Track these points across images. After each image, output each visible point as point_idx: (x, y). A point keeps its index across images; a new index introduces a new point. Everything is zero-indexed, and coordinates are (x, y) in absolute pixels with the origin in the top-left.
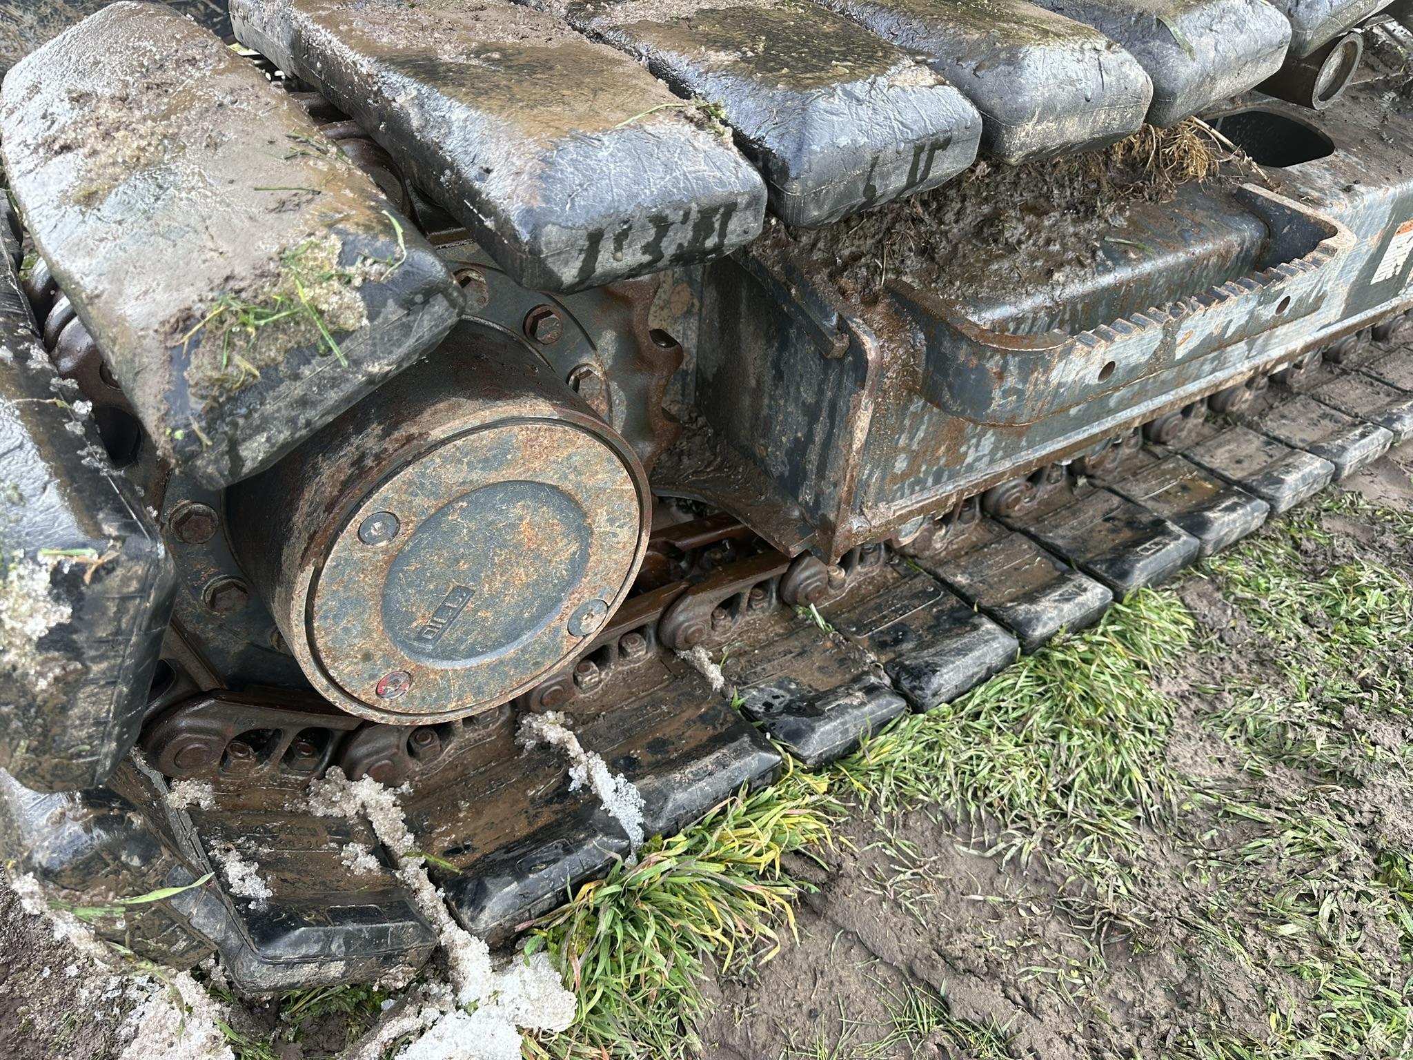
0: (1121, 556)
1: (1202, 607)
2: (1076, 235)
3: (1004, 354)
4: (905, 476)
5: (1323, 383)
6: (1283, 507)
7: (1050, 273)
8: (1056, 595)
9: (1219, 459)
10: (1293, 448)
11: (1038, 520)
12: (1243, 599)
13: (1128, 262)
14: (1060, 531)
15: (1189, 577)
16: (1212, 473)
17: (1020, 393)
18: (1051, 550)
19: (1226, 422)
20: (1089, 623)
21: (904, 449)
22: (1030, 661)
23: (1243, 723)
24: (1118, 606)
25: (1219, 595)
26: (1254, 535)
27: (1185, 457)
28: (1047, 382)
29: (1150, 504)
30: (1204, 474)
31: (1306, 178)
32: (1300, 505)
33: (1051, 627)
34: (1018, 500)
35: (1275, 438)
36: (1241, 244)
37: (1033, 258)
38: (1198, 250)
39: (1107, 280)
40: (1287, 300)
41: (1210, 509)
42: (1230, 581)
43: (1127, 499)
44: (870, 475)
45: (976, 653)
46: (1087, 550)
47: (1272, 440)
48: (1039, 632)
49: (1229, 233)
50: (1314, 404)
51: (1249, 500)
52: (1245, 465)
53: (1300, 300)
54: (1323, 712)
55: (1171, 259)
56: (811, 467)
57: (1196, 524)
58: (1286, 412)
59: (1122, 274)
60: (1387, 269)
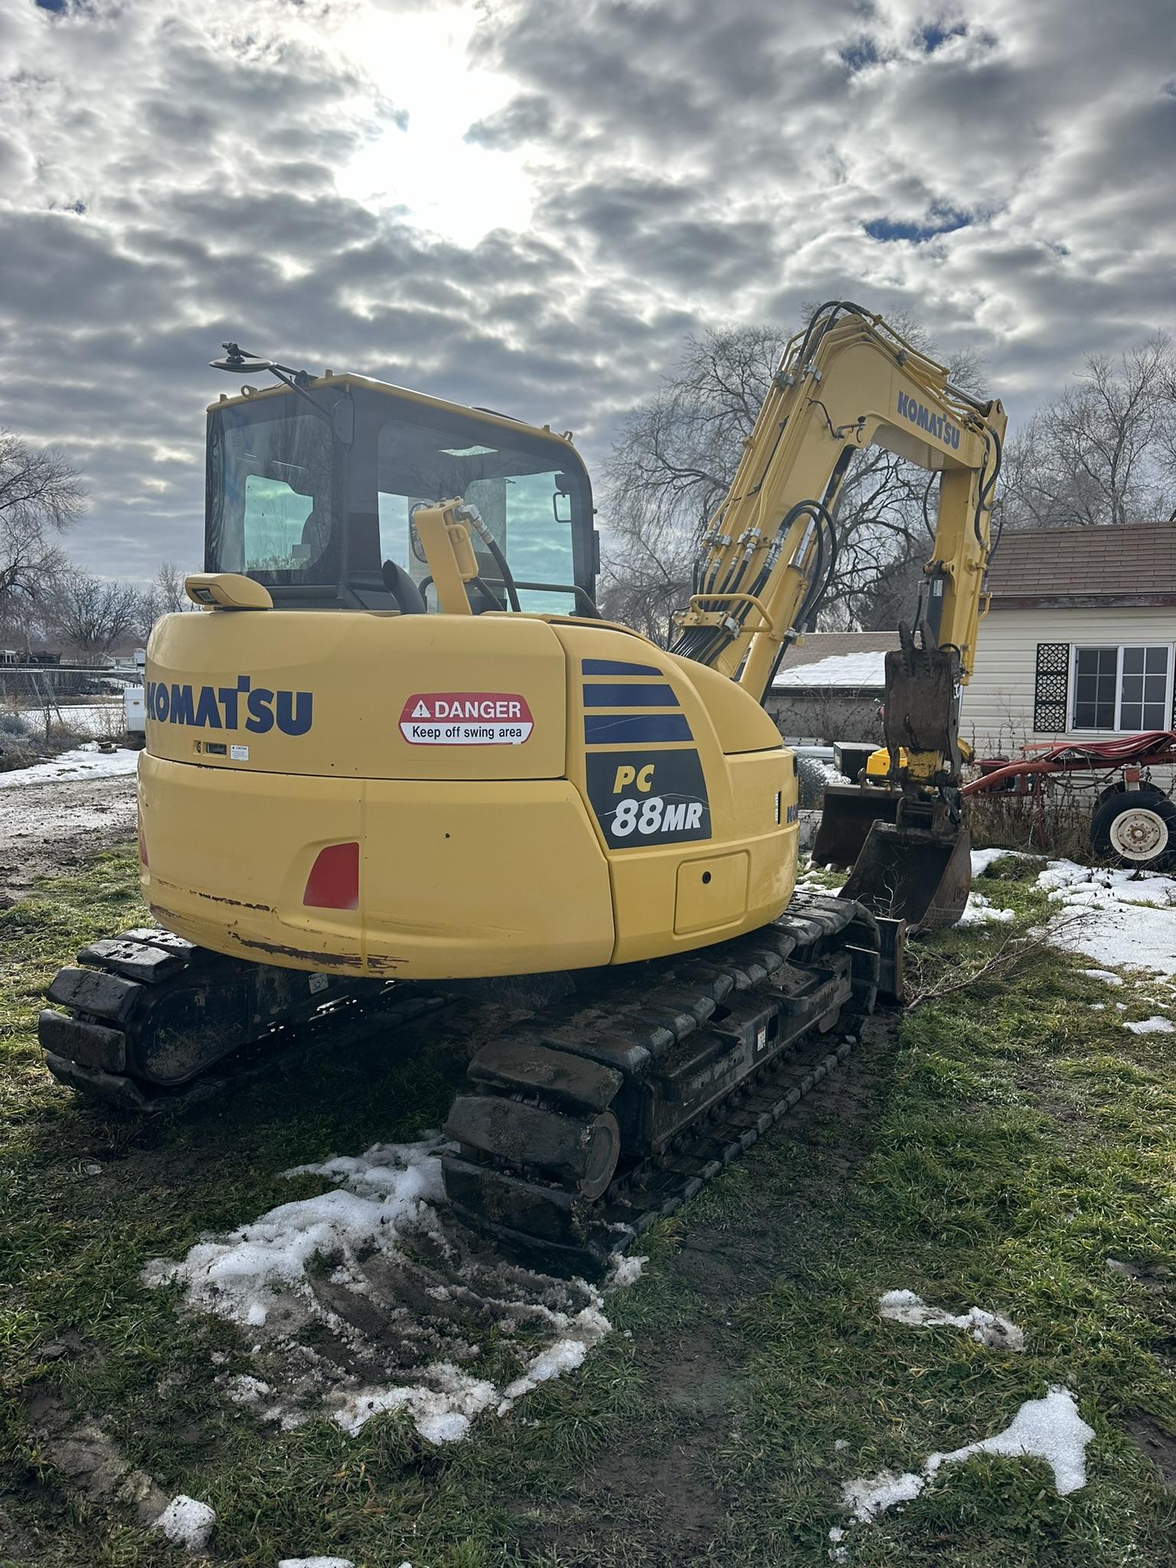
0: (719, 1154)
1: (748, 1164)
8: (706, 1167)
10: (757, 1112)
12: (759, 1161)
15: (741, 1157)
19: (731, 1107)
20: (719, 1172)
21: (662, 1118)
22: (708, 1184)
24: (725, 1167)
26: (755, 1142)
27: (725, 1122)
29: (720, 1138)
30: (732, 1126)
32: (766, 1130)
33: (709, 1175)
35: (751, 1111)
40: (736, 1060)
41: (739, 1135)
42: (753, 1156)
43: (711, 1138)
44: (656, 1126)
45: (693, 1185)
46: (708, 1154)
49: (715, 1044)
51: (749, 1131)
52: (744, 1121)
57: (736, 1141)
60: (760, 1046)
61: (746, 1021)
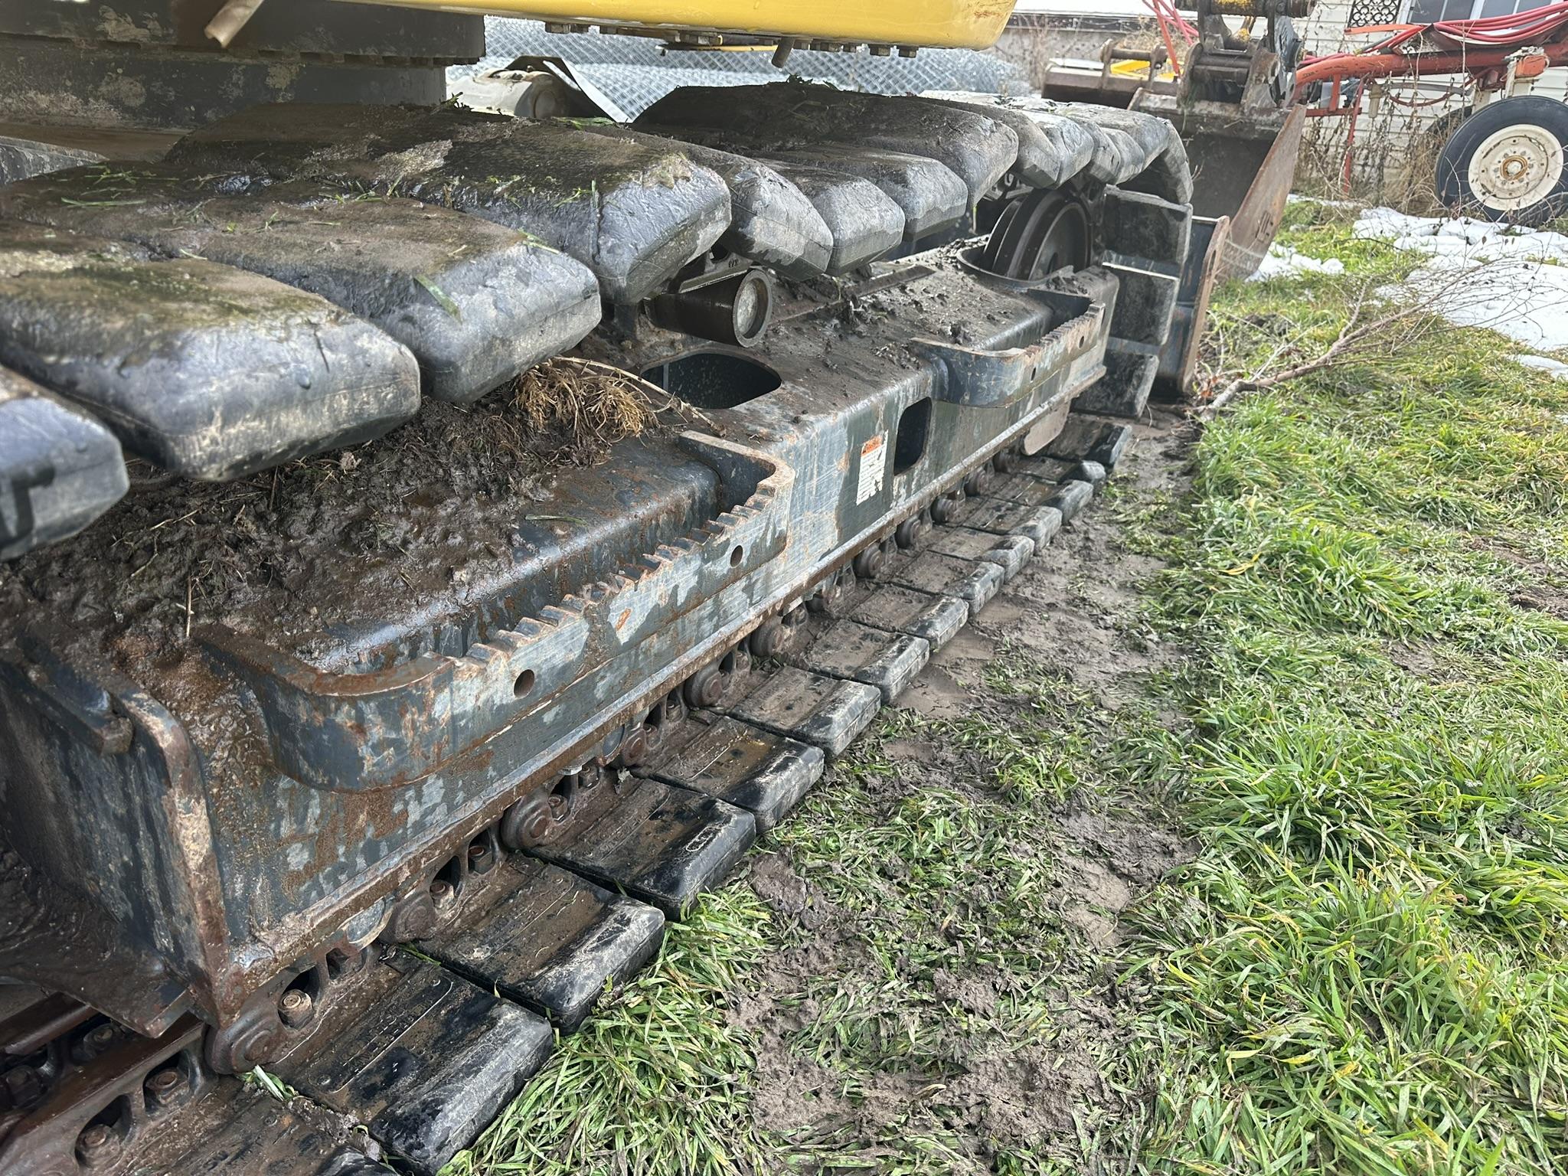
0: (669, 861)
1: (775, 891)
2: (485, 520)
3: (353, 702)
4: (310, 870)
5: (862, 602)
6: (839, 748)
7: (449, 573)
8: (592, 942)
9: (769, 710)
10: (839, 678)
11: (577, 839)
12: (816, 869)
13: (555, 540)
14: (602, 848)
15: (758, 858)
16: (763, 728)
17: (397, 744)
18: (593, 877)
19: (774, 665)
20: (645, 959)
21: (293, 838)
22: (574, 1042)
23: (834, 1033)
24: (677, 926)
25: (791, 871)
26: (815, 787)
27: (734, 716)
28: (431, 721)
29: (700, 784)
30: (754, 731)
31: (755, 417)
32: (860, 736)
33: (591, 987)
34: (543, 824)
35: (824, 673)
36: (692, 495)
37: (426, 558)
38: (642, 512)
39: (531, 566)
40: (738, 551)
41: (761, 773)
42: (798, 851)
43: (674, 784)
44: (248, 888)
45: (492, 1064)
46: (634, 863)
47: (819, 674)
48: (576, 1000)
49: (674, 487)
50: (853, 626)
51: (800, 750)
52: (796, 709)
53: (755, 547)
54: (914, 987)
55: (609, 528)
56: (154, 900)
57: (747, 796)
58: (829, 641)
59: (550, 555)
60: (867, 487)
61: (823, 410)
